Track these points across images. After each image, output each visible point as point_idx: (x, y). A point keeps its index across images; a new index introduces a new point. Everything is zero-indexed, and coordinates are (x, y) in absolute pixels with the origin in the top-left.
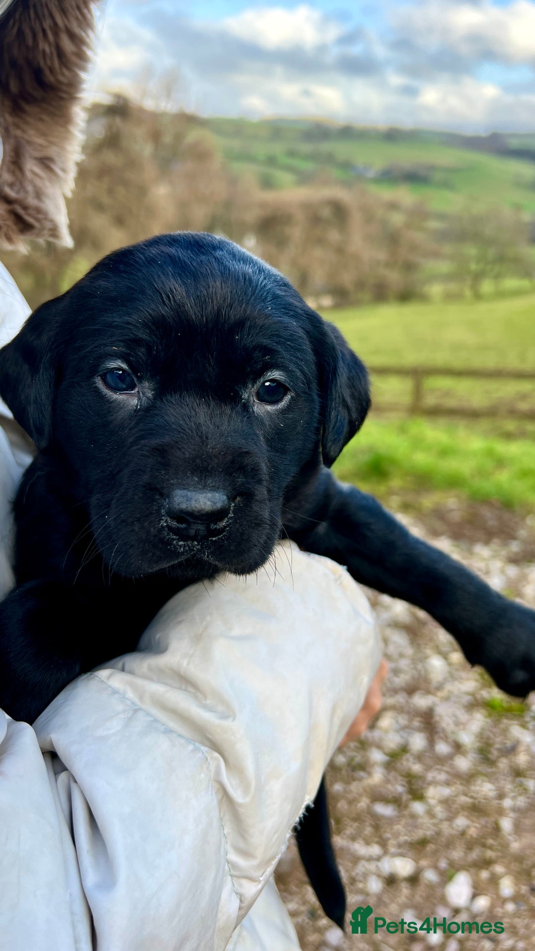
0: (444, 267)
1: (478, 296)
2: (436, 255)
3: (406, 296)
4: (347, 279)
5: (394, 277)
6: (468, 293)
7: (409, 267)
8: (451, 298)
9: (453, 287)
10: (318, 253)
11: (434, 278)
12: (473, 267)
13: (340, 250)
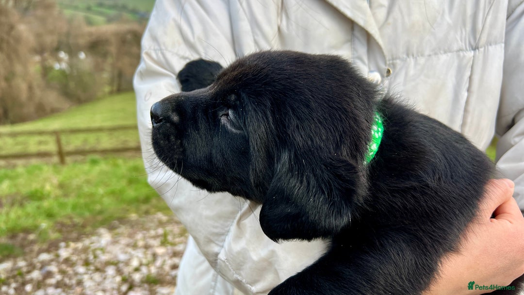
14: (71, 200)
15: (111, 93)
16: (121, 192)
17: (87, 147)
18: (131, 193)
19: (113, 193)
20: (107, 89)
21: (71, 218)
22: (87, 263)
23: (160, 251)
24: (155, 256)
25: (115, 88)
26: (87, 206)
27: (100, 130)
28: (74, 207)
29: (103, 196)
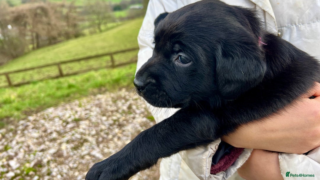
0: (87, 23)
1: (101, 31)
2: (83, 20)
3: (77, 35)
4: (54, 33)
5: (71, 30)
6: (98, 31)
7: (75, 26)
8: (92, 33)
9: (92, 29)
10: (40, 26)
11: (84, 28)
12: (97, 22)
13: (49, 24)
14: (27, 101)
15: (34, 49)
16: (54, 94)
17: (26, 81)
18: (59, 93)
19: (49, 95)
20: (31, 46)
21: (29, 108)
22: (44, 119)
23: (78, 109)
24: (76, 112)
25: (35, 45)
26: (36, 103)
27: (32, 69)
28: (30, 104)
29: (44, 97)
